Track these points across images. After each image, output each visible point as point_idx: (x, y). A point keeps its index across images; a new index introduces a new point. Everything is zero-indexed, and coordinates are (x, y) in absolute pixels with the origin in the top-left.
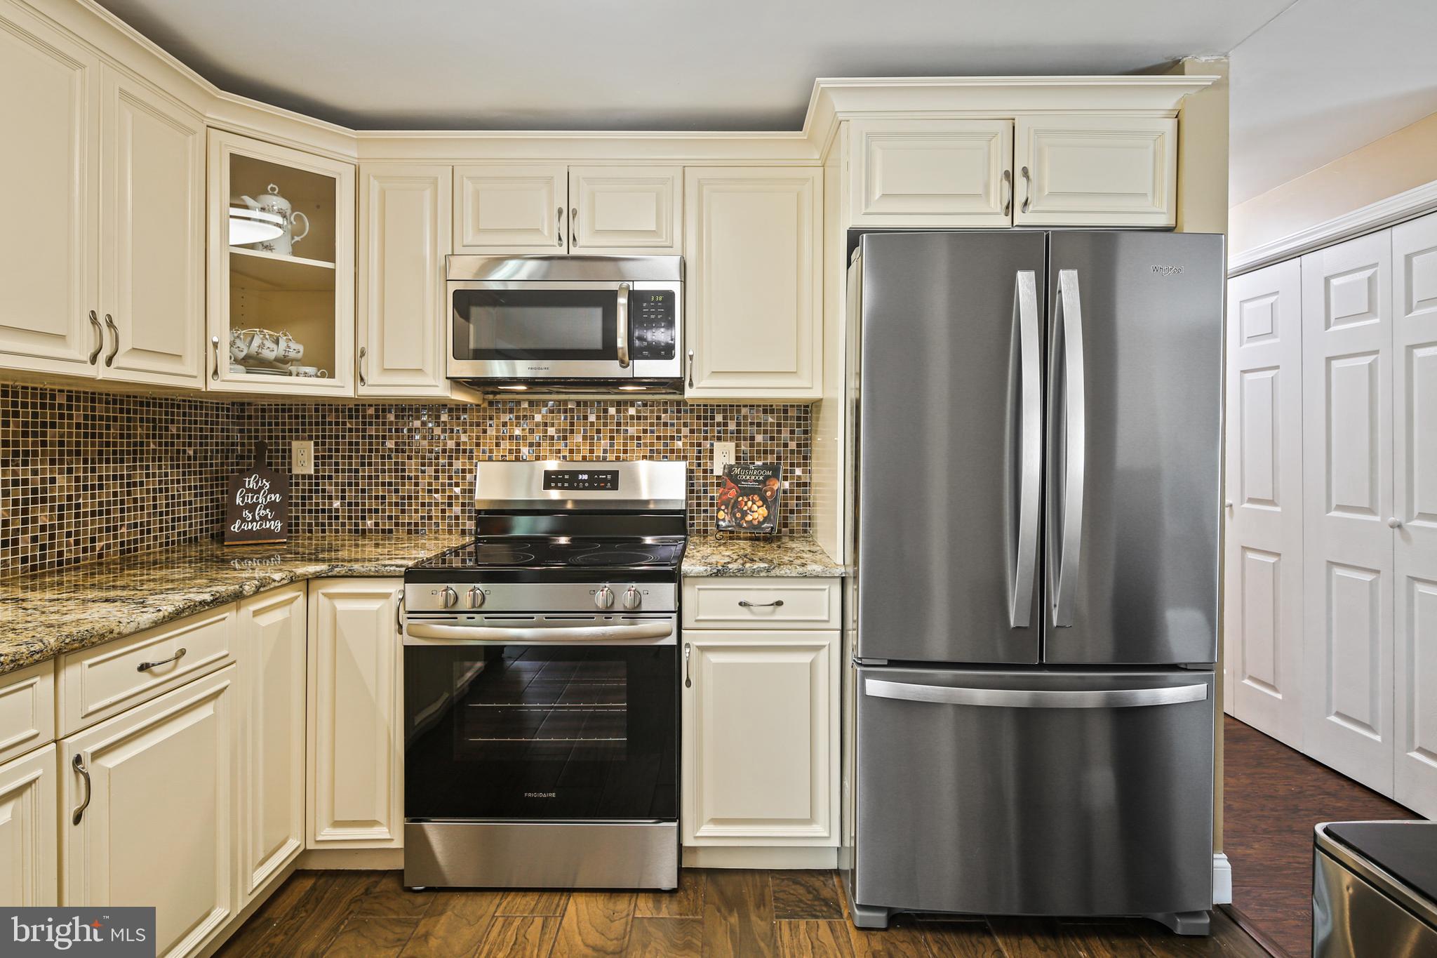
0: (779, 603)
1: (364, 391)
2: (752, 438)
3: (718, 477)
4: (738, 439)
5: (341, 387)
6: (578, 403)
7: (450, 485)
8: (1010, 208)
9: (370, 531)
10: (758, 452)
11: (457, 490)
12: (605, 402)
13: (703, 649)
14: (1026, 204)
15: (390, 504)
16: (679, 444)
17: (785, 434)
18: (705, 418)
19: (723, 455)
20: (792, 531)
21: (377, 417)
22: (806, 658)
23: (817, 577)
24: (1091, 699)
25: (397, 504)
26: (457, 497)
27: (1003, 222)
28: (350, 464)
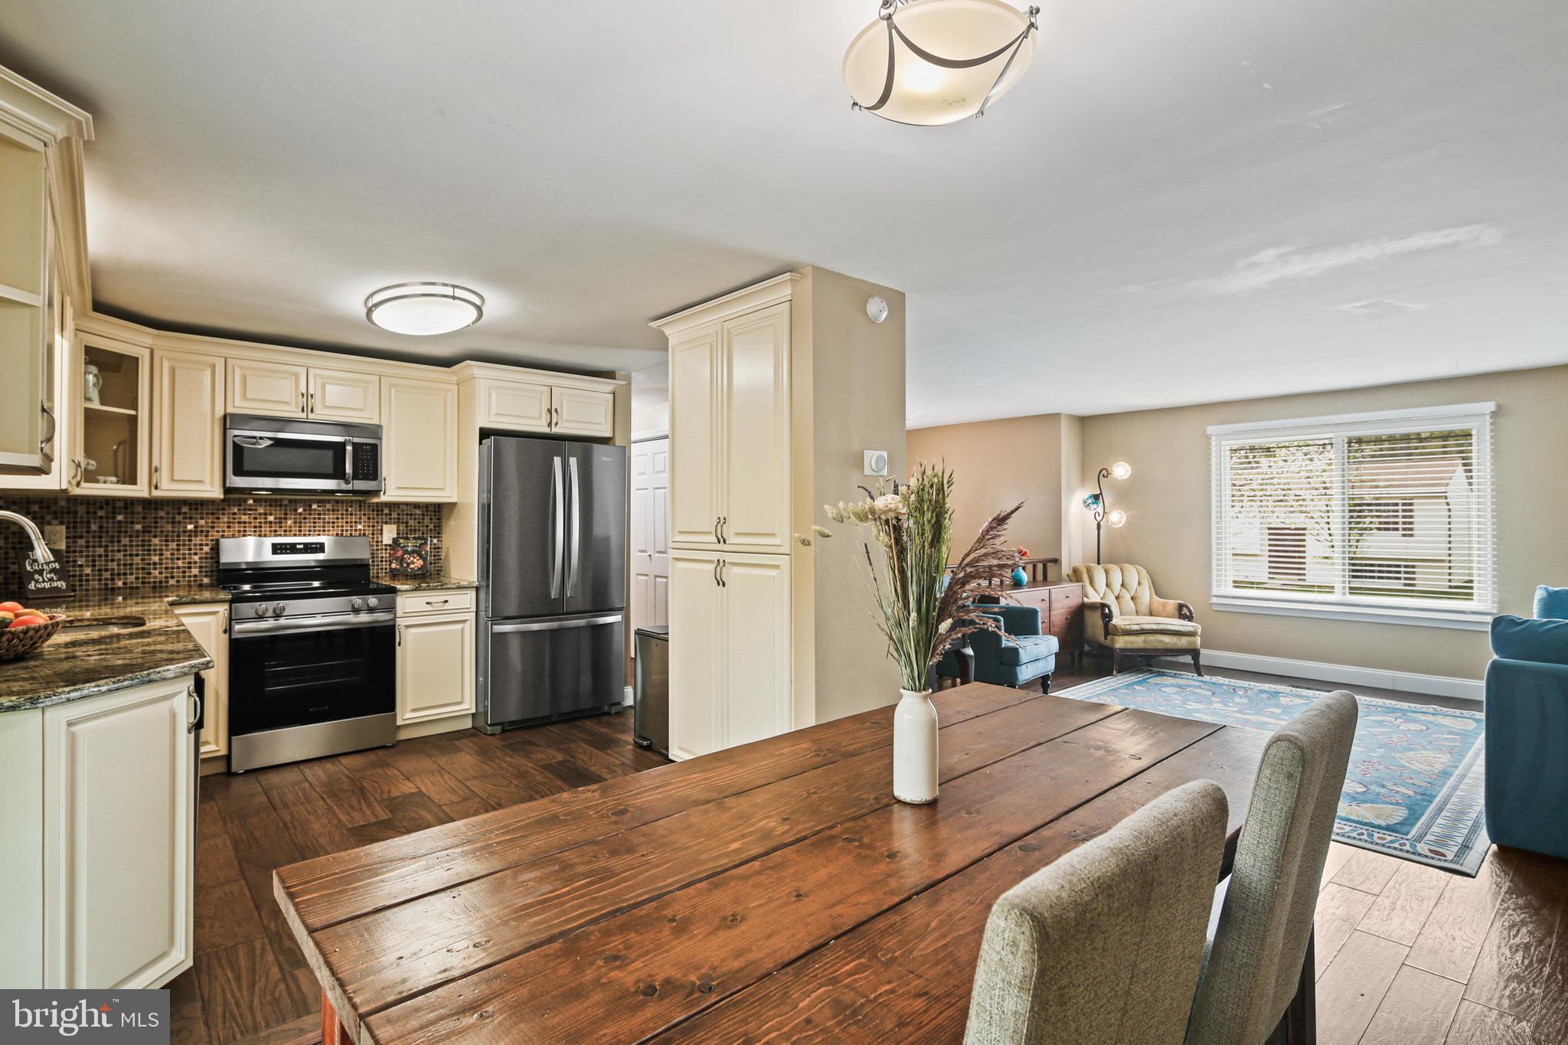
0: (446, 601)
1: (156, 493)
2: (407, 523)
3: (386, 545)
4: (398, 523)
5: (140, 490)
6: (290, 501)
7: (190, 554)
8: (550, 425)
9: (119, 588)
10: (411, 530)
11: (196, 558)
12: (310, 500)
13: (407, 627)
14: (556, 424)
15: (137, 569)
16: (360, 527)
17: (427, 521)
18: (378, 511)
19: (389, 533)
20: (431, 574)
21: (126, 508)
22: (460, 626)
23: (466, 587)
24: (582, 622)
25: (143, 569)
26: (196, 563)
27: (546, 430)
28: (101, 542)
